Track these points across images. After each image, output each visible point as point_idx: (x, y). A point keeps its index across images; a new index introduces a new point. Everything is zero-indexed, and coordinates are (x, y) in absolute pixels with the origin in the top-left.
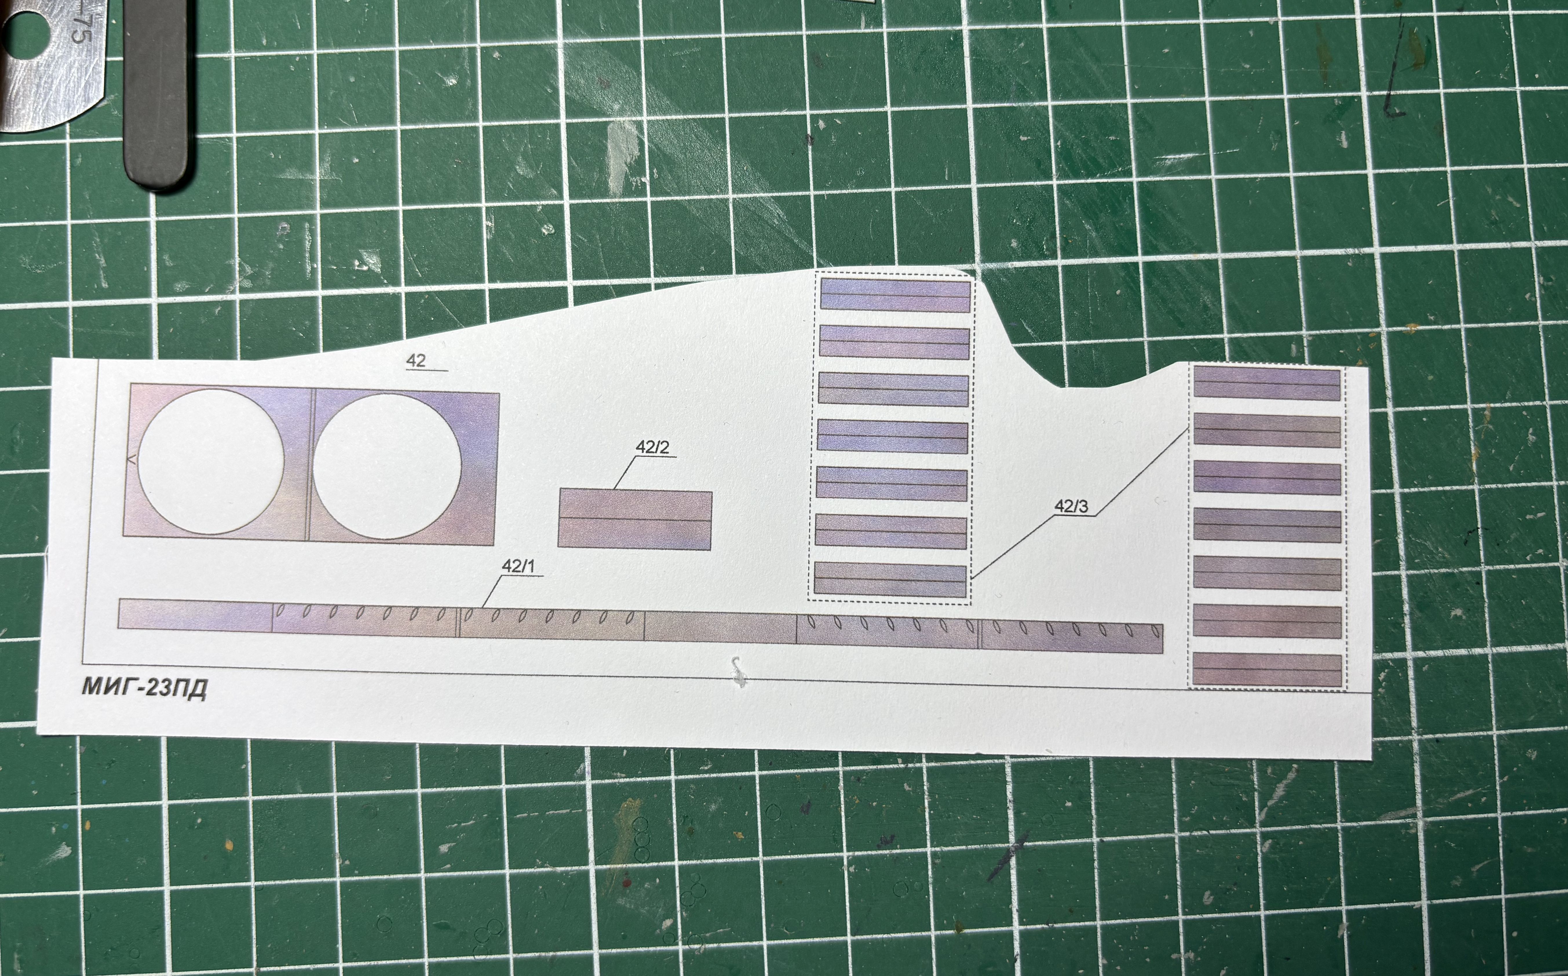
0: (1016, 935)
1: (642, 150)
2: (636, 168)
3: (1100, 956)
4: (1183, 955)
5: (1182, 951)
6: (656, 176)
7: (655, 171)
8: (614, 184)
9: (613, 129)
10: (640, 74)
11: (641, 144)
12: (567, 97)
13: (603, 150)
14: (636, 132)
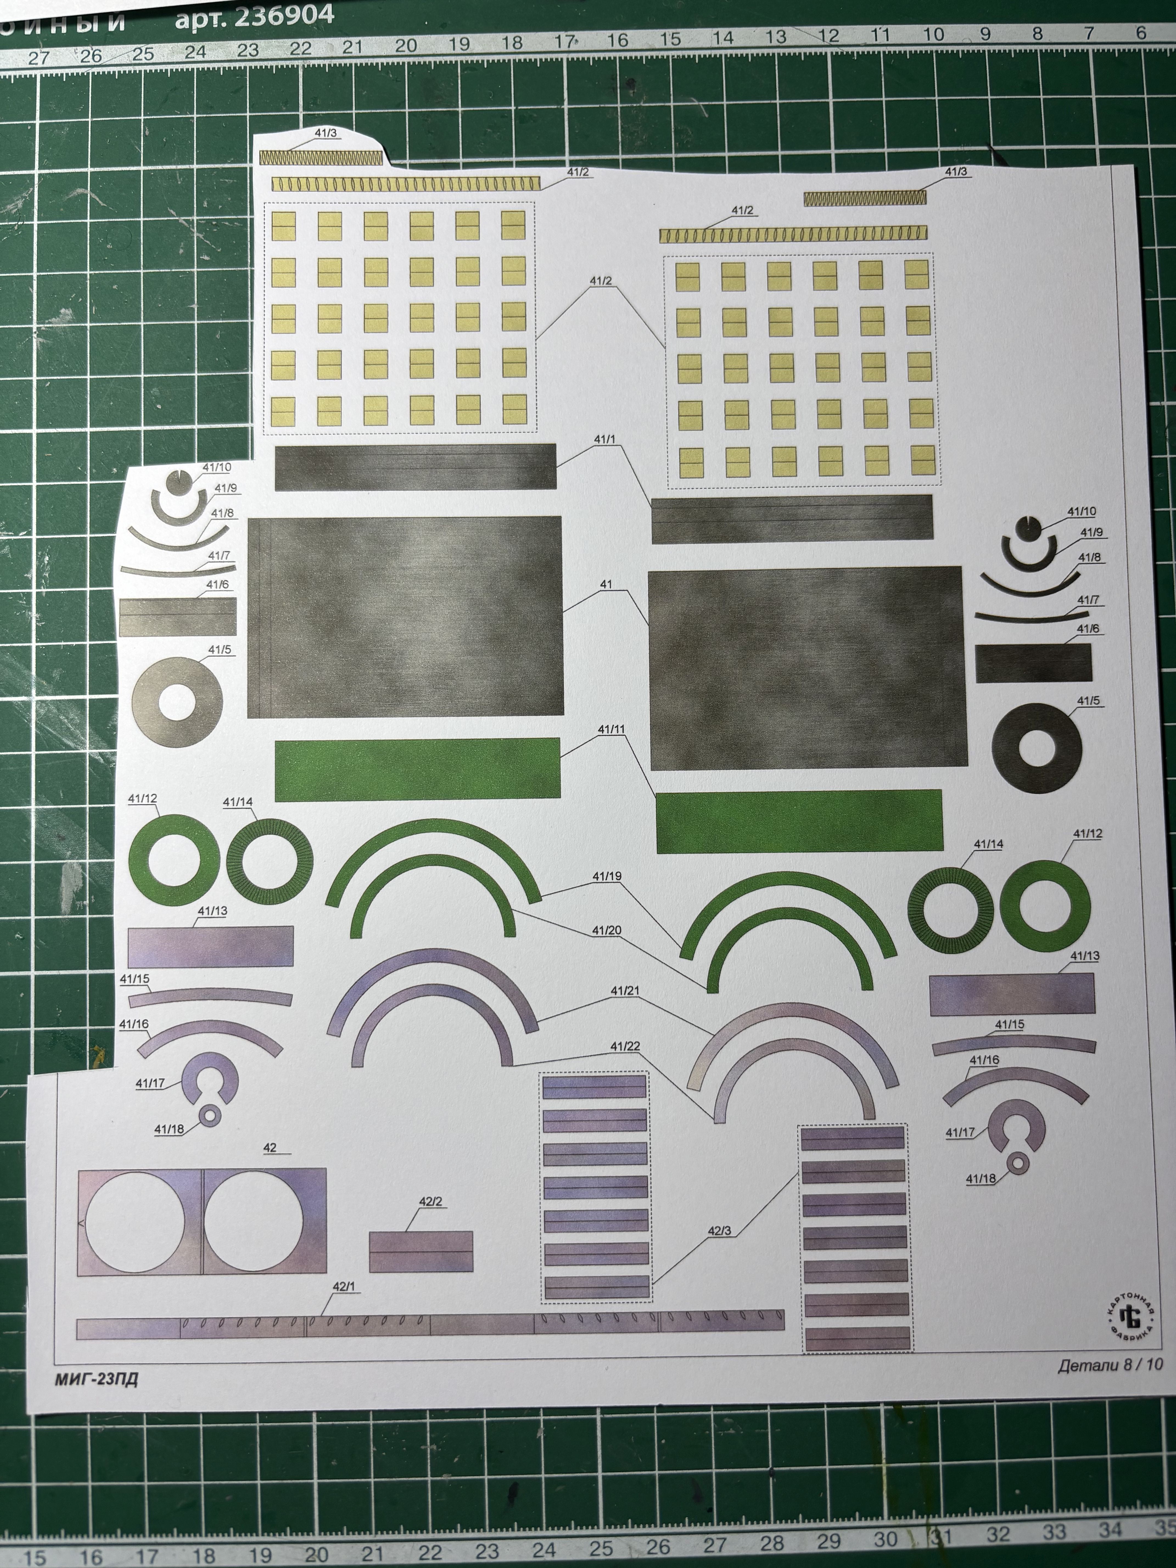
0: (315, 1429)
1: (84, 883)
2: (79, 895)
3: (372, 1445)
4: (429, 1448)
5: (429, 1444)
6: (93, 901)
7: (93, 897)
8: (65, 906)
9: (66, 868)
10: (85, 830)
11: (84, 879)
12: (36, 846)
13: (59, 882)
14: (81, 871)
